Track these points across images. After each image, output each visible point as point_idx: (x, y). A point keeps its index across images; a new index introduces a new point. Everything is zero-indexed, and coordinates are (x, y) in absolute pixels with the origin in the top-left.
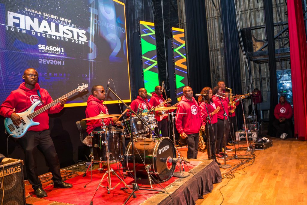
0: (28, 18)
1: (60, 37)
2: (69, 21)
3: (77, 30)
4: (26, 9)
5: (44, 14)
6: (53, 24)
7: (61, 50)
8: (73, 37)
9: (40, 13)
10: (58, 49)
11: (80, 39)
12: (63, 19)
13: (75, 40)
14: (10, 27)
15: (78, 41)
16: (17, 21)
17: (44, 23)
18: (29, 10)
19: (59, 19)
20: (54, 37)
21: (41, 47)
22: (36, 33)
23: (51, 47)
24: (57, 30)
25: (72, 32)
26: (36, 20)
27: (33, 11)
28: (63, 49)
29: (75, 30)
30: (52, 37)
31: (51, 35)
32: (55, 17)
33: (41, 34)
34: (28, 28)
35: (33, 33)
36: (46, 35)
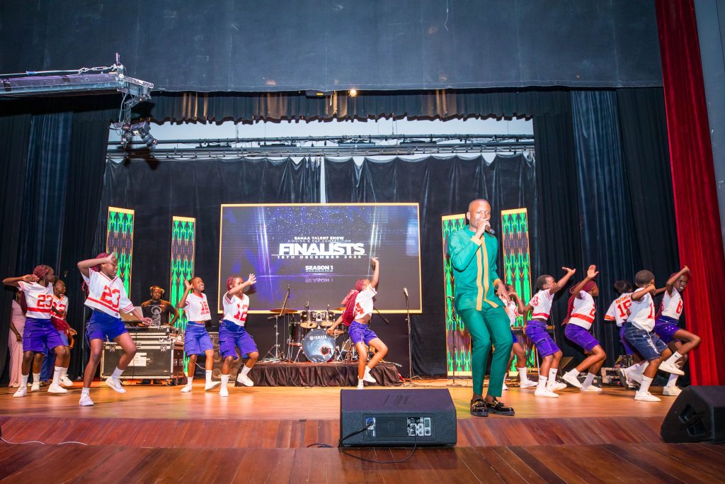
0: (297, 245)
1: (330, 256)
2: (342, 238)
3: (353, 245)
4: (296, 238)
5: (313, 238)
6: (322, 246)
7: (330, 268)
8: (345, 253)
9: (309, 238)
10: (327, 268)
11: (355, 253)
12: (334, 238)
13: (348, 256)
14: (281, 256)
15: (353, 256)
16: (287, 250)
17: (313, 246)
18: (299, 238)
19: (329, 239)
20: (323, 257)
21: (308, 268)
22: (304, 256)
23: (318, 267)
24: (327, 249)
25: (345, 248)
26: (305, 245)
27: (302, 238)
28: (332, 267)
29: (349, 246)
30: (321, 257)
31: (319, 256)
32: (324, 238)
33: (309, 256)
34: (297, 254)
35: (301, 257)
36: (314, 256)
